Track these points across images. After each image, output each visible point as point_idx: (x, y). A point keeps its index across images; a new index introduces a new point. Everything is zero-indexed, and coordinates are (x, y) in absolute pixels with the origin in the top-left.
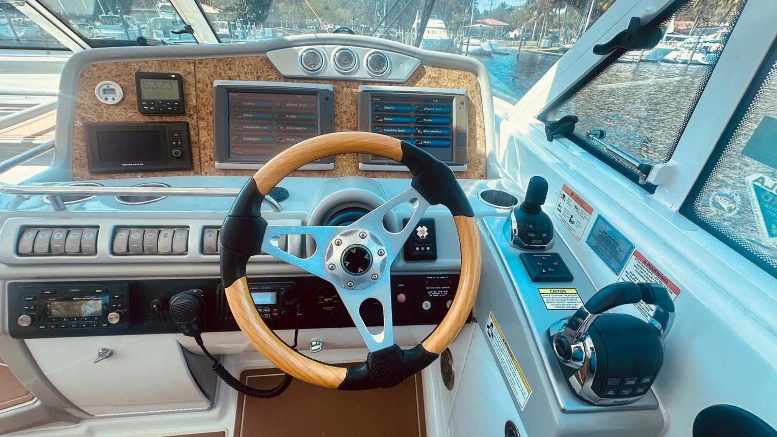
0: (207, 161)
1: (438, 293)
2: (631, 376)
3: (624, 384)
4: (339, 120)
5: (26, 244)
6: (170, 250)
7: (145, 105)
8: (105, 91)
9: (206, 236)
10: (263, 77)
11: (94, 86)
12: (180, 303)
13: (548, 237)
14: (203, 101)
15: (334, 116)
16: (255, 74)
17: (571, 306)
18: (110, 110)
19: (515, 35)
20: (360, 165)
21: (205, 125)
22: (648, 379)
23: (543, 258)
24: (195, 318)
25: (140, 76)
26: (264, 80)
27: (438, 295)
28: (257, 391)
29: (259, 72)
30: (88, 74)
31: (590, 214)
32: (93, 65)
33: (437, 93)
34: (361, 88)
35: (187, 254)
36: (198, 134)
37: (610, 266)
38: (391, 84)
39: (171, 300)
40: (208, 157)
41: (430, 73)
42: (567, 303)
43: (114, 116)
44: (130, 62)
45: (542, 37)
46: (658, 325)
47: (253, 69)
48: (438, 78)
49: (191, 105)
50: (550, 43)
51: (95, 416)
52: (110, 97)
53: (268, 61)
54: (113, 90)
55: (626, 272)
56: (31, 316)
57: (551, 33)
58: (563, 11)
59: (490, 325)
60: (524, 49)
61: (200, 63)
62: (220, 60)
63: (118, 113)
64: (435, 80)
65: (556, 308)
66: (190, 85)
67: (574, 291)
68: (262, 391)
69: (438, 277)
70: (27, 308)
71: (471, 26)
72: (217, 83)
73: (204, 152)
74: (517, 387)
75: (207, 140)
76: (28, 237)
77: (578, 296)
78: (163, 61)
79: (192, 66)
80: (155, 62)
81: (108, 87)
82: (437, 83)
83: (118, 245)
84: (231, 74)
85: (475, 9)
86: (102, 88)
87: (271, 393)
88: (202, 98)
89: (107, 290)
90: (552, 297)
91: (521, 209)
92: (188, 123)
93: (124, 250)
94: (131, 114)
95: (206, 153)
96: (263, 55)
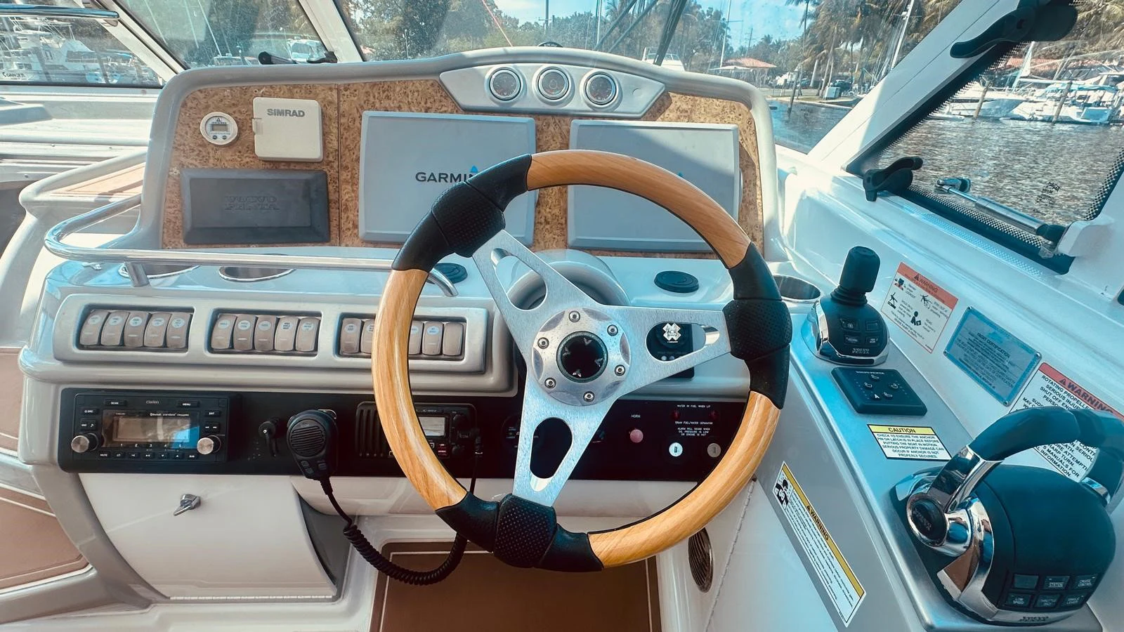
0: (349, 229)
1: (694, 430)
2: (1057, 573)
3: (1045, 588)
5: (90, 332)
6: (292, 348)
8: (213, 127)
9: (345, 329)
10: (434, 108)
11: (198, 120)
12: (302, 427)
13: (879, 345)
14: (347, 143)
16: (423, 103)
17: (927, 454)
18: (219, 152)
19: (786, 80)
21: (349, 177)
22: (1089, 581)
23: (873, 376)
24: (323, 452)
26: (436, 112)
27: (694, 435)
28: (407, 572)
29: (429, 101)
30: (192, 102)
31: (952, 308)
32: (199, 91)
35: (316, 355)
36: (338, 190)
37: (992, 392)
38: (620, 119)
39: (289, 423)
40: (351, 223)
41: (678, 104)
42: (919, 450)
43: (224, 161)
44: (250, 87)
45: (826, 85)
46: (1098, 487)
47: (420, 97)
48: (691, 112)
49: (331, 148)
50: (838, 92)
51: (172, 598)
52: (220, 135)
53: (441, 87)
54: (225, 125)
55: (1025, 399)
56: (90, 438)
57: (839, 77)
58: (857, 47)
59: (781, 484)
60: (797, 101)
61: (346, 89)
62: (375, 84)
63: (229, 158)
64: (686, 114)
65: (901, 457)
66: (330, 119)
67: (929, 431)
68: (416, 574)
69: (694, 406)
70: (85, 425)
71: (721, 68)
73: (346, 216)
74: (835, 585)
75: (350, 199)
76: (95, 320)
77: (937, 439)
78: (295, 86)
79: (335, 93)
80: (285, 87)
81: (218, 120)
82: (689, 119)
83: (219, 338)
84: (389, 104)
85: (727, 46)
86: (210, 122)
87: (429, 577)
88: (346, 139)
89: (199, 403)
90: (892, 438)
91: (833, 299)
92: (326, 173)
93: (227, 345)
94: (248, 159)
95: (348, 217)
96: (436, 78)
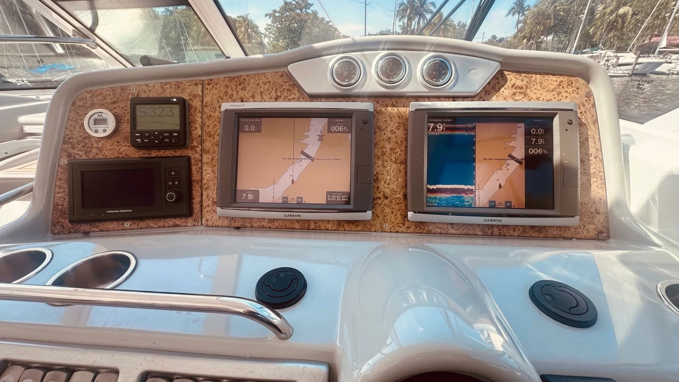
0: (209, 206)
4: (380, 151)
7: (138, 137)
8: (95, 121)
10: (283, 97)
11: (84, 116)
14: (209, 130)
15: (375, 144)
16: (273, 93)
18: (100, 144)
20: (410, 214)
21: (210, 159)
25: (136, 102)
26: (284, 100)
29: (278, 90)
30: (80, 102)
32: (86, 92)
33: (526, 109)
34: (414, 105)
36: (200, 171)
38: (454, 98)
40: (211, 200)
41: (514, 81)
43: (104, 151)
44: (128, 86)
47: (271, 87)
48: (527, 88)
49: (195, 134)
52: (100, 128)
53: (290, 77)
54: (105, 119)
61: (209, 84)
62: (233, 78)
63: (109, 148)
64: (521, 91)
66: (195, 110)
72: (226, 106)
73: (207, 193)
75: (211, 179)
78: (167, 83)
79: (200, 87)
80: (158, 84)
81: (100, 116)
82: (525, 94)
84: (245, 94)
86: (93, 118)
88: (208, 126)
92: (189, 157)
94: (125, 148)
96: (284, 69)
